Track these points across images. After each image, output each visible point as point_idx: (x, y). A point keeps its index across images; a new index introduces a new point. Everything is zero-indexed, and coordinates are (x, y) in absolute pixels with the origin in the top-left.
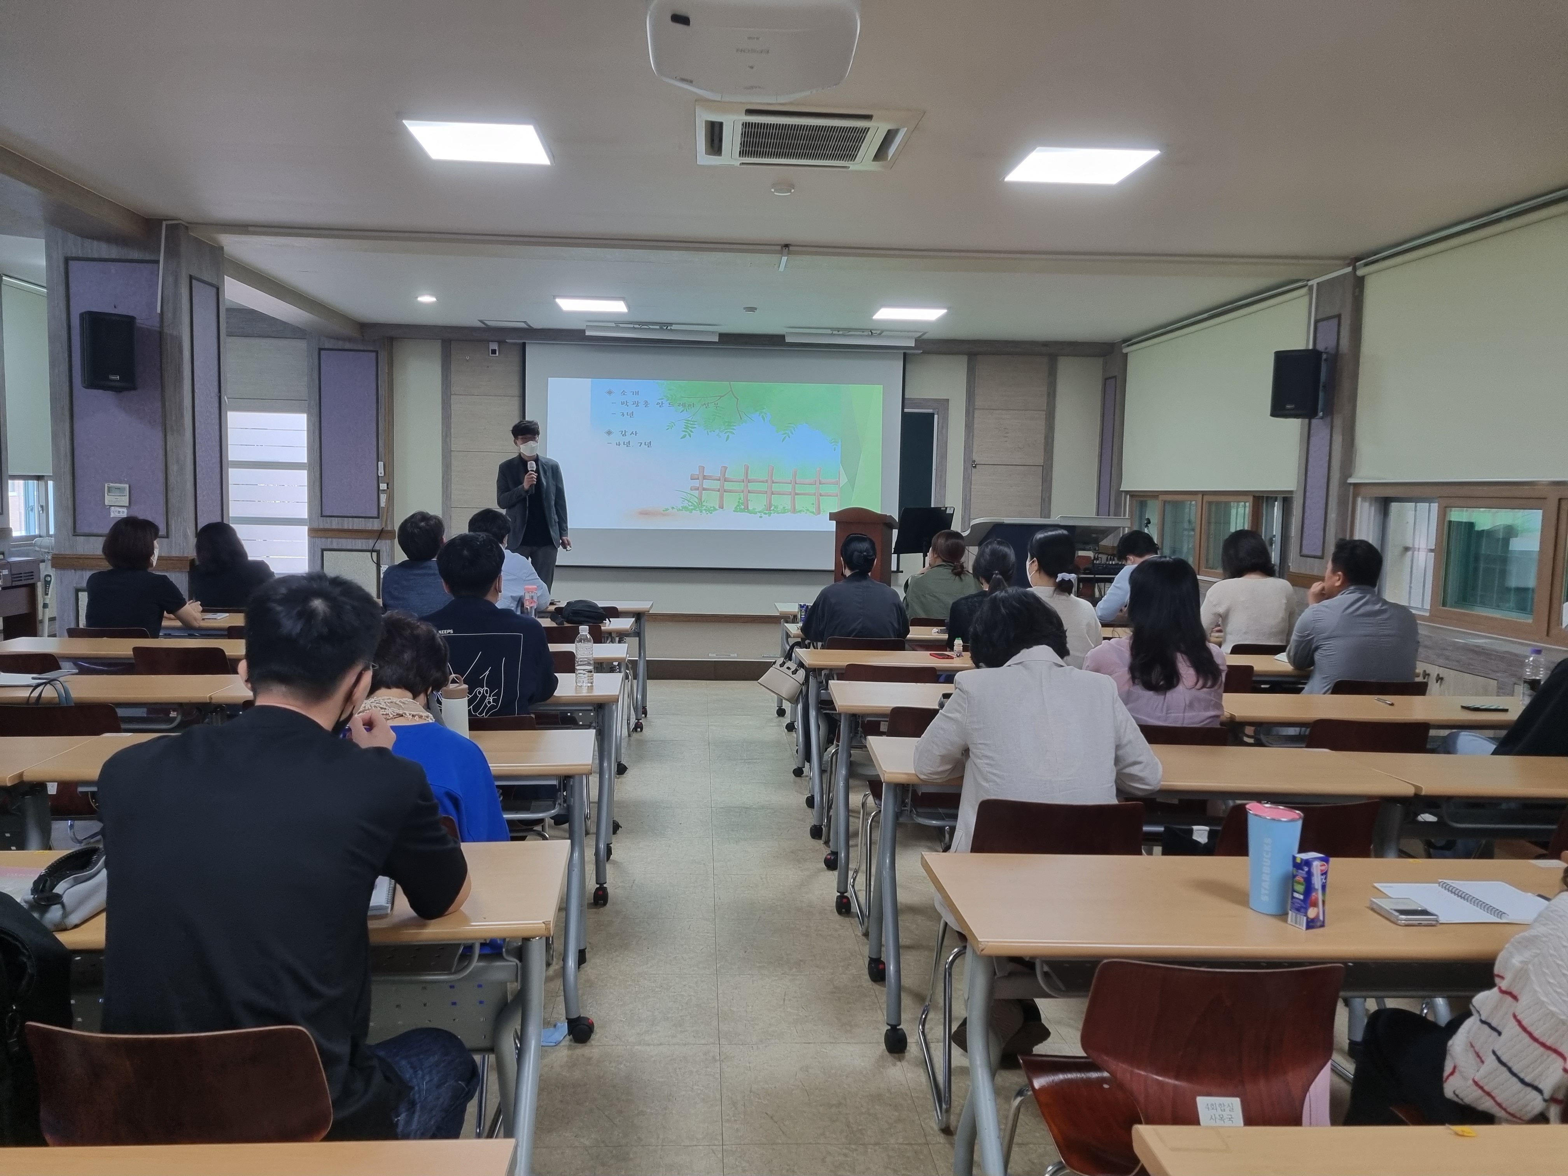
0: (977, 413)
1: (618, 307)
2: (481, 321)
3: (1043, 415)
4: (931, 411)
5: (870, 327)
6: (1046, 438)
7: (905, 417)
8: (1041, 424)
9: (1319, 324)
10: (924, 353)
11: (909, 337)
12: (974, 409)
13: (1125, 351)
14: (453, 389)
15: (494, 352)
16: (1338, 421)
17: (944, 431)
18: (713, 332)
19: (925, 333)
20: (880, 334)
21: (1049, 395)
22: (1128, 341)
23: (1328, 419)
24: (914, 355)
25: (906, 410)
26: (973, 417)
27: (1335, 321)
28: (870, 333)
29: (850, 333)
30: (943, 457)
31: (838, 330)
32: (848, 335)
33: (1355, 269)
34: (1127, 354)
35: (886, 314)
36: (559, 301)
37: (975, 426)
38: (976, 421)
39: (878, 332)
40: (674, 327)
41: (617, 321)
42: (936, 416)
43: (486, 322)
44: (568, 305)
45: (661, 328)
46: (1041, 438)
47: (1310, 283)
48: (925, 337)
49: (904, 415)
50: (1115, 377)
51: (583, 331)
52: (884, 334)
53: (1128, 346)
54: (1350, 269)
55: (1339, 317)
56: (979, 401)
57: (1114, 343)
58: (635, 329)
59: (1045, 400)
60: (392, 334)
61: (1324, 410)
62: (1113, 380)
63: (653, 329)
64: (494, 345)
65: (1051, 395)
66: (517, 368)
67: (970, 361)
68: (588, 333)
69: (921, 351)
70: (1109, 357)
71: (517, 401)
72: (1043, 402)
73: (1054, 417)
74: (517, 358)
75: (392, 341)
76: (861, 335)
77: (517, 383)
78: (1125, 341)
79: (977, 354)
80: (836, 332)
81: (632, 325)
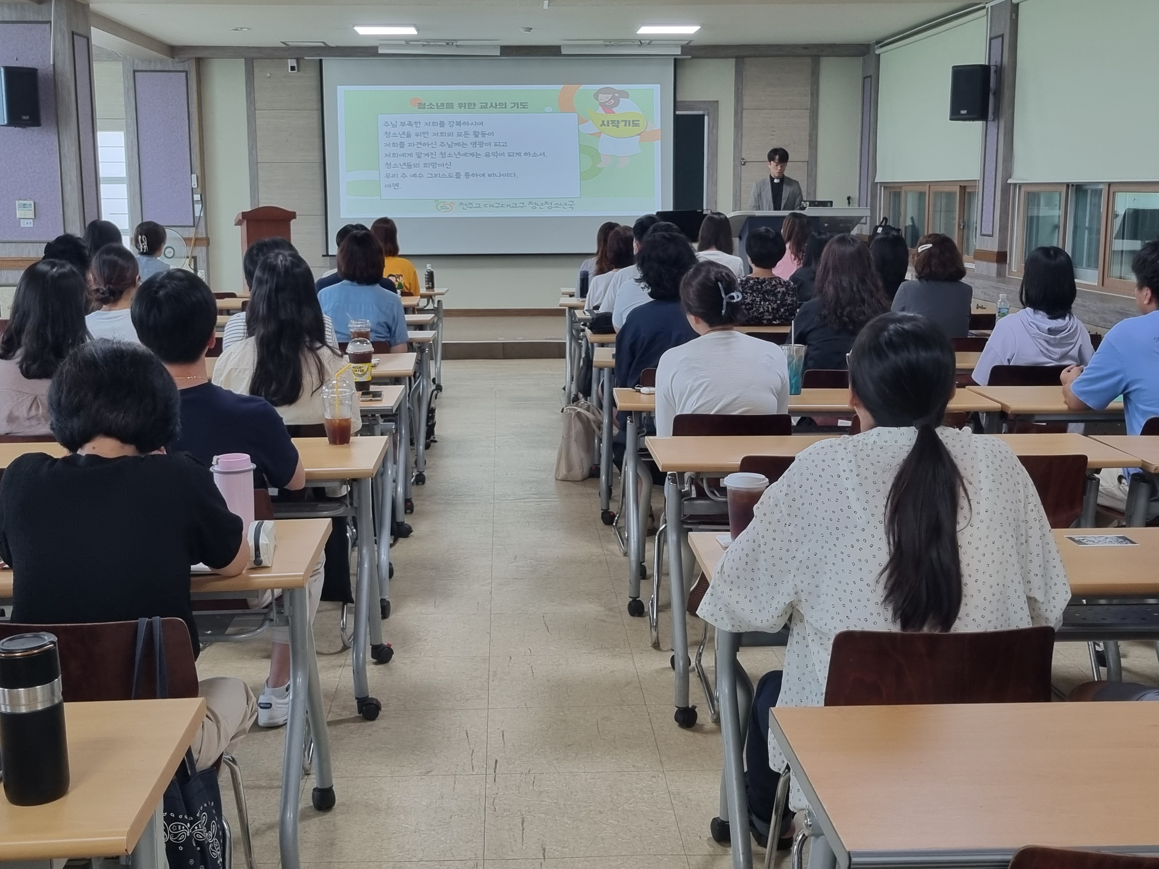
0: (745, 113)
1: (410, 31)
2: (284, 43)
3: (807, 113)
4: (700, 112)
5: (640, 39)
6: (811, 135)
7: (677, 119)
8: (805, 122)
9: (993, 41)
10: (693, 58)
11: (676, 46)
12: (742, 109)
13: (877, 52)
14: (257, 105)
15: (293, 68)
17: (715, 131)
18: (494, 46)
19: (690, 42)
20: (649, 44)
21: (812, 94)
22: (881, 42)
24: (684, 59)
25: (678, 113)
26: (742, 117)
27: (1000, 39)
28: (640, 43)
29: (621, 43)
30: (714, 155)
31: (610, 41)
32: (620, 46)
34: (879, 55)
35: (645, 30)
36: (356, 28)
37: (744, 125)
38: (744, 120)
39: (647, 42)
40: (459, 43)
41: (408, 41)
42: (706, 118)
43: (290, 43)
44: (363, 31)
45: (448, 44)
46: (805, 135)
47: (987, 6)
48: (691, 44)
49: (676, 117)
50: (870, 77)
51: (376, 48)
52: (653, 43)
53: (881, 47)
55: (1002, 36)
56: (748, 101)
57: (869, 45)
58: (424, 45)
59: (808, 98)
60: (200, 55)
61: (994, 114)
62: (869, 79)
63: (440, 45)
64: (292, 62)
65: (815, 94)
66: (315, 83)
67: (737, 66)
68: (380, 51)
69: (690, 57)
70: (865, 57)
71: (316, 114)
72: (807, 100)
73: (817, 115)
74: (315, 74)
75: (199, 61)
76: (631, 45)
77: (316, 97)
78: (877, 43)
79: (743, 57)
80: (608, 43)
81: (421, 43)
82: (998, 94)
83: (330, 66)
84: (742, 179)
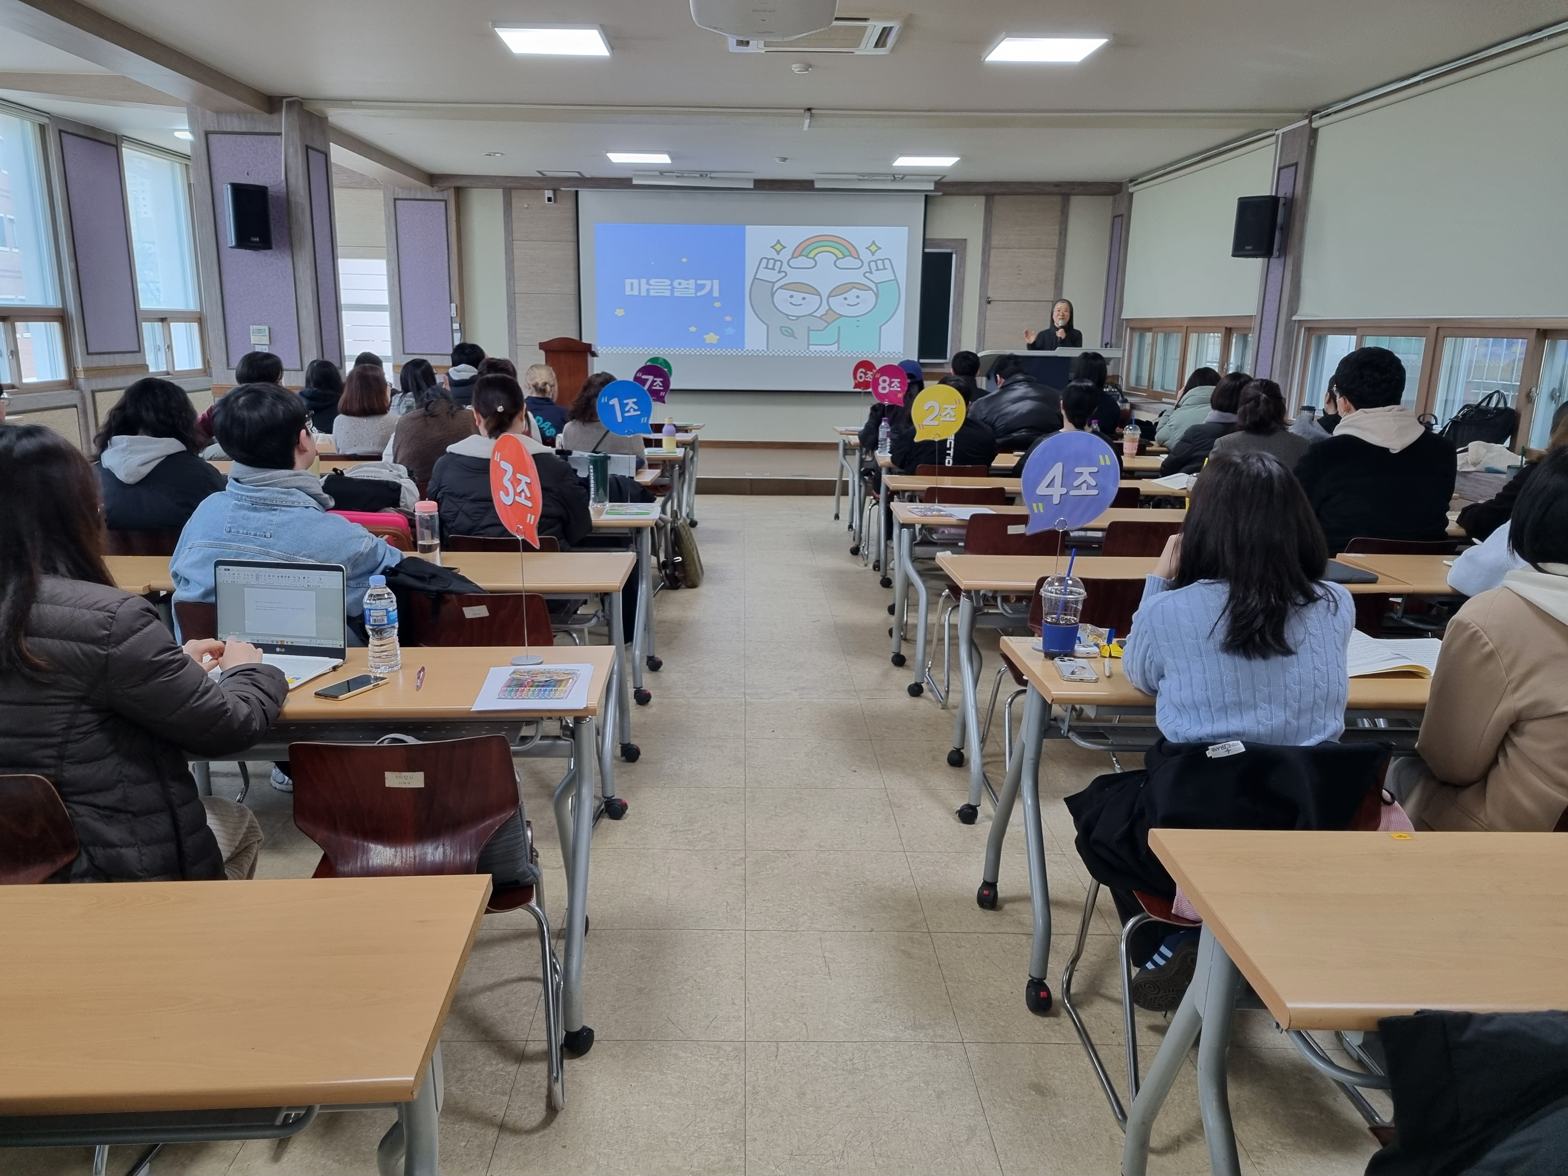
0: (993, 252)
1: (664, 159)
2: (539, 172)
3: (1054, 253)
4: (949, 251)
5: (894, 173)
6: (1057, 275)
7: (926, 257)
8: (1052, 261)
9: (1283, 171)
10: (945, 194)
11: (929, 181)
12: (990, 248)
13: (1131, 190)
14: (515, 235)
15: (549, 199)
16: (1290, 261)
17: (961, 270)
18: (749, 180)
19: (944, 177)
20: (902, 178)
21: (1060, 233)
22: (1135, 180)
23: (1282, 260)
24: (934, 196)
25: (927, 250)
26: (989, 256)
27: (1293, 168)
28: (893, 178)
29: (875, 178)
30: (960, 294)
31: (863, 175)
32: (874, 180)
33: (1311, 122)
34: (1132, 193)
35: (903, 162)
36: (609, 155)
37: (991, 264)
38: (992, 259)
39: (901, 176)
40: (713, 175)
41: (662, 172)
42: (954, 256)
43: (545, 173)
44: (617, 158)
45: (701, 176)
46: (1051, 275)
47: (1277, 133)
48: (944, 180)
49: (925, 255)
50: (1121, 216)
51: (630, 180)
52: (907, 177)
53: (1135, 185)
54: (1307, 121)
55: (1296, 164)
56: (995, 240)
57: (1122, 183)
58: (678, 177)
59: (1056, 238)
60: (459, 184)
61: (1279, 250)
62: (1120, 218)
63: (694, 177)
64: (549, 193)
65: (1063, 233)
66: (571, 215)
67: (987, 201)
68: (635, 182)
69: (941, 193)
70: (1117, 196)
71: (572, 246)
72: (1055, 240)
73: (1064, 254)
74: (571, 205)
75: (458, 191)
76: (884, 180)
77: (571, 229)
78: (1131, 181)
79: (993, 195)
80: (861, 178)
81: (675, 174)
82: (1287, 229)
83: (585, 195)
84: (987, 318)
